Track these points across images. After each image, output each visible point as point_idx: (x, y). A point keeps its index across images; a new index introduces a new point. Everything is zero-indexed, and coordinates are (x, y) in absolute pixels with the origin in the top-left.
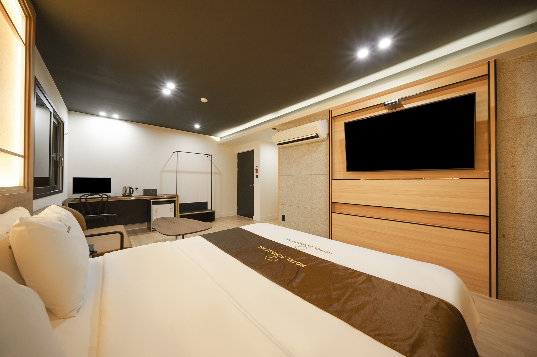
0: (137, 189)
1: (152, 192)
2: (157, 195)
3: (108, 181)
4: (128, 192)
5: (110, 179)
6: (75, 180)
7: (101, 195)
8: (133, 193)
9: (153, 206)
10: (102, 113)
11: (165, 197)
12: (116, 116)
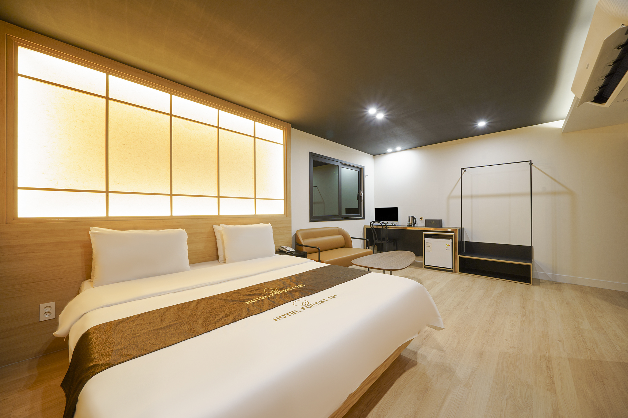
0: (421, 218)
1: (433, 222)
2: (441, 227)
3: (395, 210)
4: (411, 222)
5: (397, 208)
6: (377, 210)
7: (381, 223)
8: (415, 223)
9: (426, 239)
10: (389, 150)
11: (449, 230)
12: (399, 148)
